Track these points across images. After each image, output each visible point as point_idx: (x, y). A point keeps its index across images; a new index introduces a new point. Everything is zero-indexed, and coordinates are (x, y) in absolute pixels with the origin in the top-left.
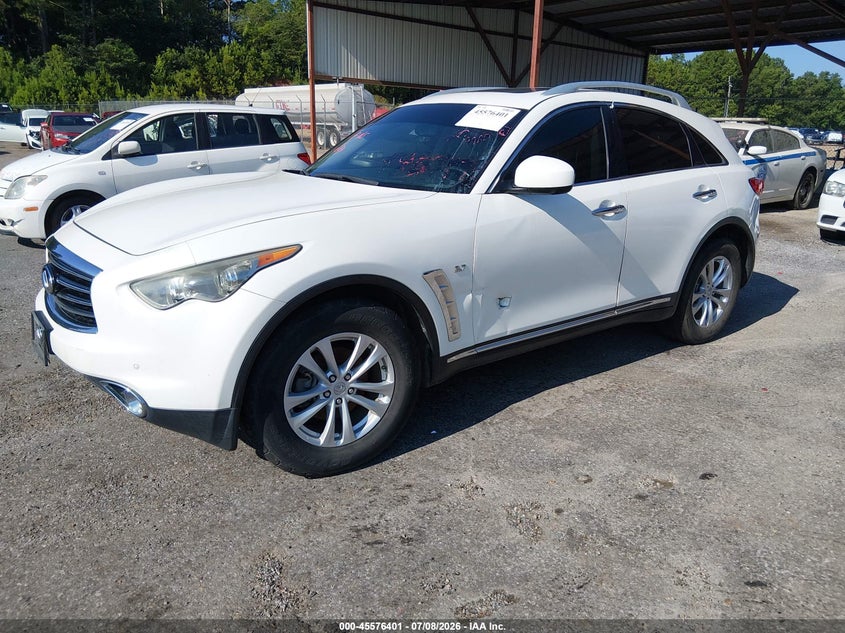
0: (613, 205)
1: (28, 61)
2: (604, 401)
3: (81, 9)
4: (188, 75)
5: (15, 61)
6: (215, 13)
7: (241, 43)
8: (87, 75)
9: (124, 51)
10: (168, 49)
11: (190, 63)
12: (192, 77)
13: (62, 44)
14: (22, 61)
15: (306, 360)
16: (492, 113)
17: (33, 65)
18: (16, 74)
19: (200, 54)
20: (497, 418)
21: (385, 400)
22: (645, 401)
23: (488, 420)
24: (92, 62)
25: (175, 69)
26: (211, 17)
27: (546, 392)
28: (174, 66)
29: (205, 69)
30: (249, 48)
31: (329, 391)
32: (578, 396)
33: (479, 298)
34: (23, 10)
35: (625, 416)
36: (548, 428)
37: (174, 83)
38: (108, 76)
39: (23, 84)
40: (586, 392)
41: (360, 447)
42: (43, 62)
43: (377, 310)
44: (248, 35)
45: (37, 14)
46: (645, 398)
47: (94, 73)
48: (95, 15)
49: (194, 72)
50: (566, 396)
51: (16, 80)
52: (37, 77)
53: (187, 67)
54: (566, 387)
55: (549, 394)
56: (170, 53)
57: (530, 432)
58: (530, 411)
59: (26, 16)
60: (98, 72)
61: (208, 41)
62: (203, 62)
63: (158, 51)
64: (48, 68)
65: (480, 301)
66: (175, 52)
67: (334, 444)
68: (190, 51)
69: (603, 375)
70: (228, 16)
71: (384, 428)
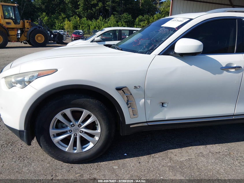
0: (235, 66)
1: (106, 20)
2: (216, 159)
3: (120, 5)
4: (144, 23)
5: (103, 19)
6: (154, 5)
7: (160, 14)
8: (119, 23)
9: (129, 17)
10: (140, 16)
11: (145, 19)
12: (145, 23)
13: (114, 15)
14: (104, 19)
15: (59, 116)
16: (178, 21)
17: (107, 20)
18: (103, 22)
19: (148, 17)
20: (157, 155)
21: (97, 138)
22: (239, 164)
23: (153, 155)
24: (120, 19)
25: (141, 22)
26: (153, 7)
27: (190, 147)
28: (141, 21)
29: (149, 21)
30: (162, 15)
31: (71, 130)
32: (205, 153)
33: (149, 101)
34: (106, 6)
35: (222, 171)
36: (178, 167)
37: (140, 25)
38: (124, 23)
39: (104, 25)
40: (210, 152)
41: (83, 156)
42: (109, 19)
43: (91, 100)
44: (162, 11)
45: (109, 7)
46: (239, 163)
47: (120, 22)
48: (123, 7)
49: (146, 22)
50: (199, 152)
51: (102, 24)
52: (107, 23)
53: (144, 21)
54: (201, 147)
55: (191, 149)
56: (140, 17)
57: (168, 166)
58: (176, 155)
59: (107, 8)
60: (121, 22)
61: (151, 14)
62: (149, 19)
63: (137, 17)
64: (110, 21)
65: (149, 103)
66: (142, 17)
67: (72, 151)
68: (146, 16)
69: (224, 145)
70: (158, 6)
71: (95, 150)
